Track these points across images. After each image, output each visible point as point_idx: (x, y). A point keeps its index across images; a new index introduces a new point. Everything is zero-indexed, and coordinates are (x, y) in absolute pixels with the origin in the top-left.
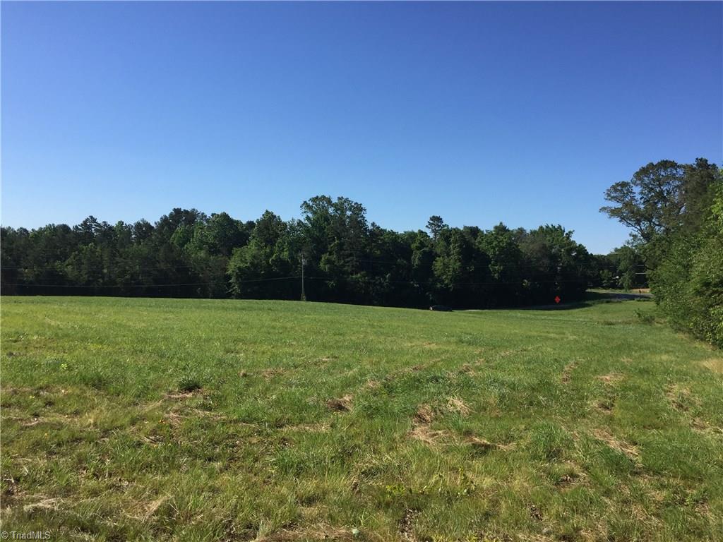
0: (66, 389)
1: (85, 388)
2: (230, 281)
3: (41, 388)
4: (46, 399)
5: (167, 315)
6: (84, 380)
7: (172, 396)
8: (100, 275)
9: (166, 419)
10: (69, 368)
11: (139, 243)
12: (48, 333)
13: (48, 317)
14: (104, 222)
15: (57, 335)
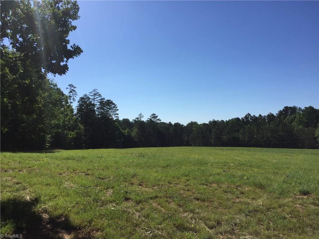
0: (247, 187)
1: (255, 188)
2: (317, 140)
3: (238, 186)
4: (241, 191)
5: (286, 156)
6: (255, 185)
7: (296, 196)
8: (253, 138)
9: (295, 208)
10: (248, 179)
11: (270, 124)
12: (236, 163)
13: (235, 156)
14: (254, 115)
15: (240, 164)
